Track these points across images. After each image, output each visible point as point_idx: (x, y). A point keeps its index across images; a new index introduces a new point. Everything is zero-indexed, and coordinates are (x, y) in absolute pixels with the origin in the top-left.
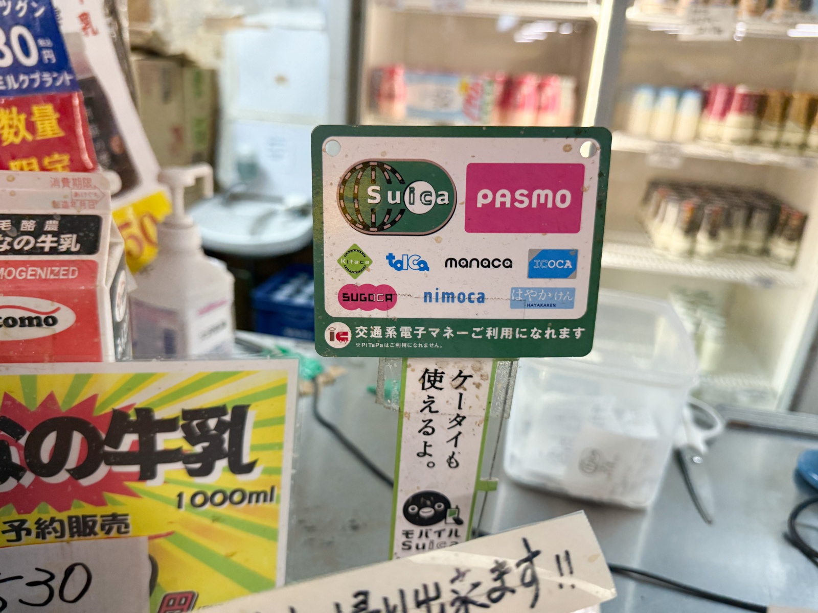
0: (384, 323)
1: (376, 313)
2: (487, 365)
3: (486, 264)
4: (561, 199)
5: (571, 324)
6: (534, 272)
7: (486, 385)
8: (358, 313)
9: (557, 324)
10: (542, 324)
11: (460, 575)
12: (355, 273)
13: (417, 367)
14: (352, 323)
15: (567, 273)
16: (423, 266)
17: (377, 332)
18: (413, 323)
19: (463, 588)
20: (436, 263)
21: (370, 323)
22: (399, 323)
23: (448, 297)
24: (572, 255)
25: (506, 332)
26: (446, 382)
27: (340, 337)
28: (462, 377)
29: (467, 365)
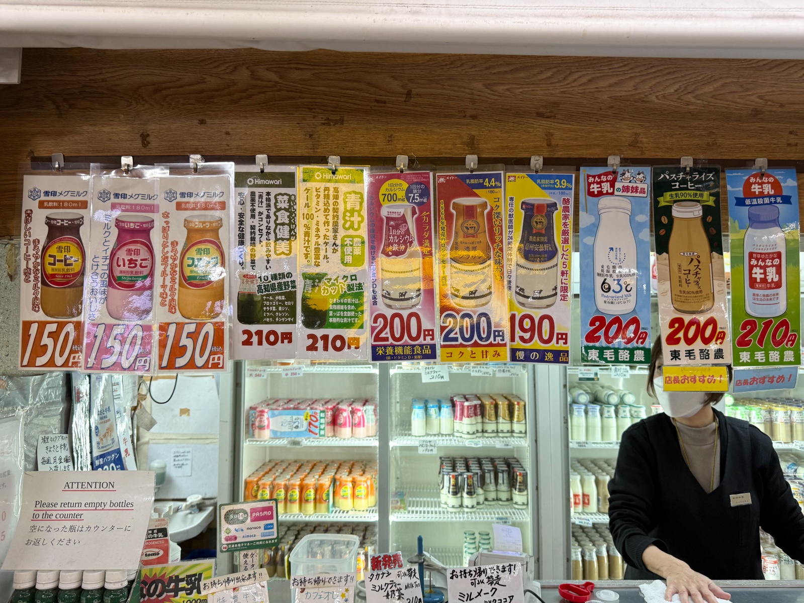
0: (235, 544)
1: (233, 542)
2: (258, 551)
3: (255, 528)
4: (269, 513)
5: (274, 539)
6: (265, 529)
7: (258, 556)
8: (229, 542)
9: (271, 540)
10: (268, 540)
11: (243, 576)
12: (228, 534)
13: (243, 553)
14: (228, 545)
15: (272, 528)
16: (242, 530)
17: (233, 546)
18: (241, 543)
19: (243, 577)
20: (245, 529)
21: (231, 544)
22: (238, 543)
23: (248, 536)
24: (272, 524)
25: (261, 543)
26: (249, 556)
27: (225, 548)
28: (252, 554)
29: (253, 551)
